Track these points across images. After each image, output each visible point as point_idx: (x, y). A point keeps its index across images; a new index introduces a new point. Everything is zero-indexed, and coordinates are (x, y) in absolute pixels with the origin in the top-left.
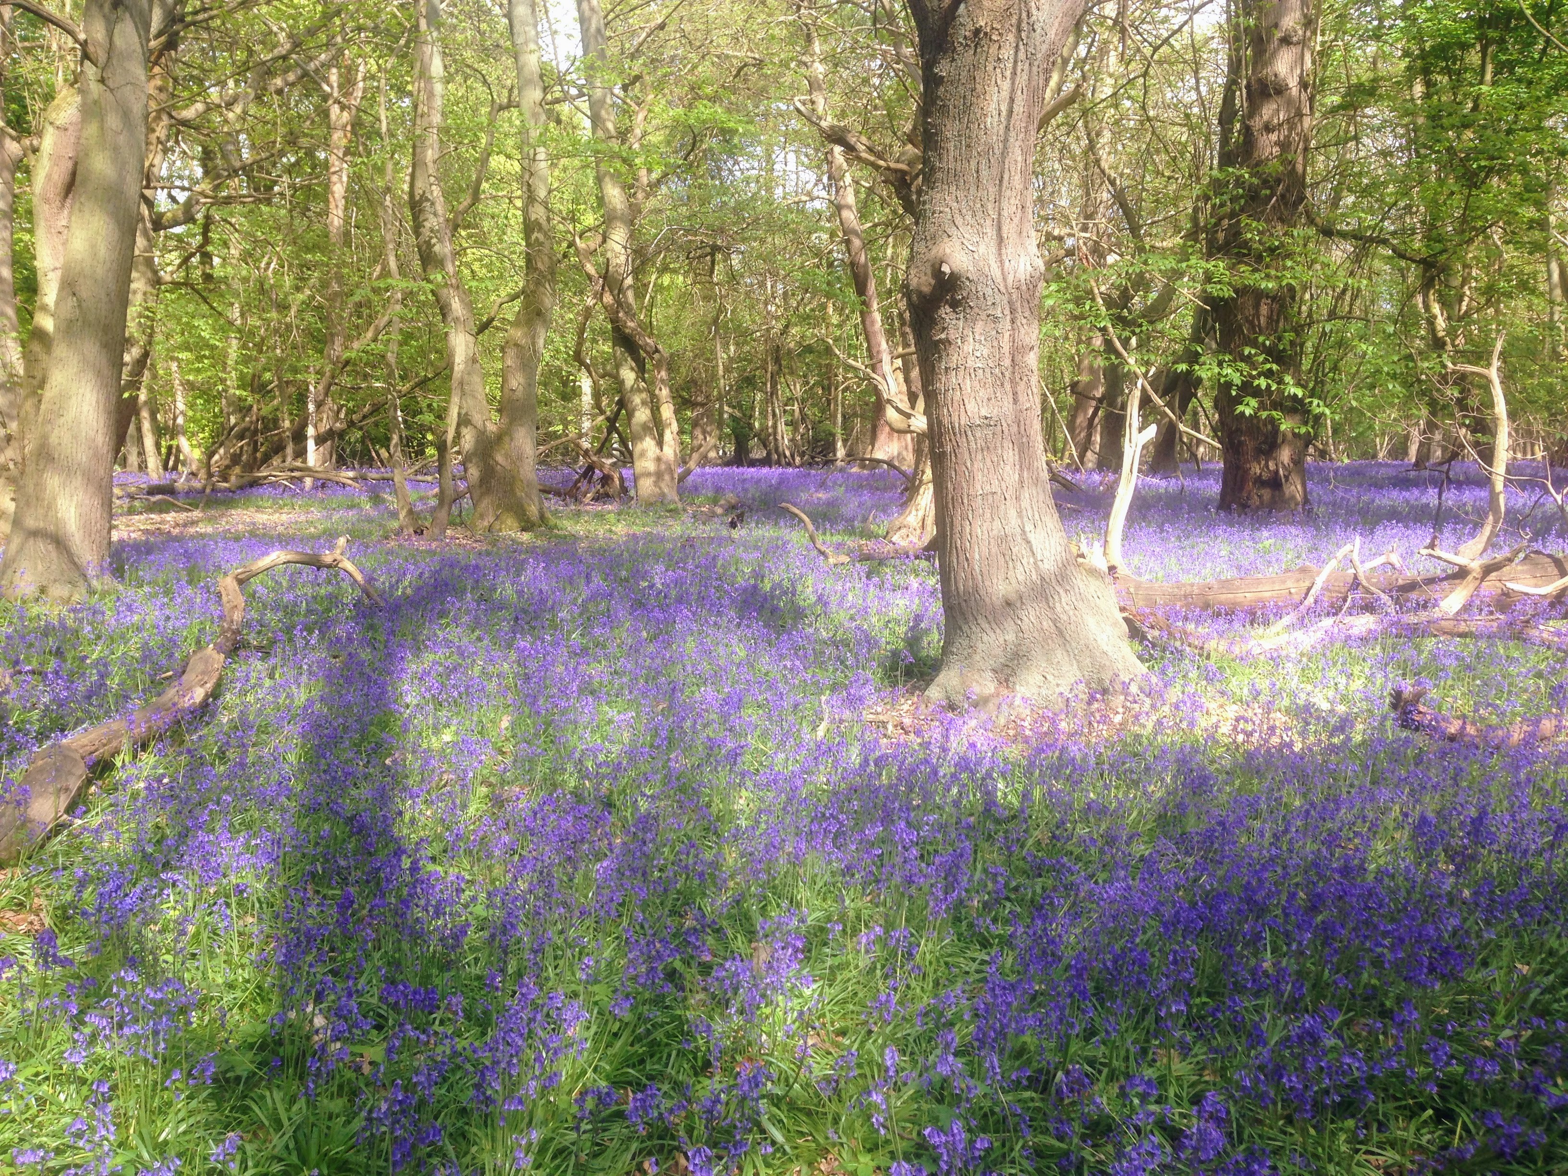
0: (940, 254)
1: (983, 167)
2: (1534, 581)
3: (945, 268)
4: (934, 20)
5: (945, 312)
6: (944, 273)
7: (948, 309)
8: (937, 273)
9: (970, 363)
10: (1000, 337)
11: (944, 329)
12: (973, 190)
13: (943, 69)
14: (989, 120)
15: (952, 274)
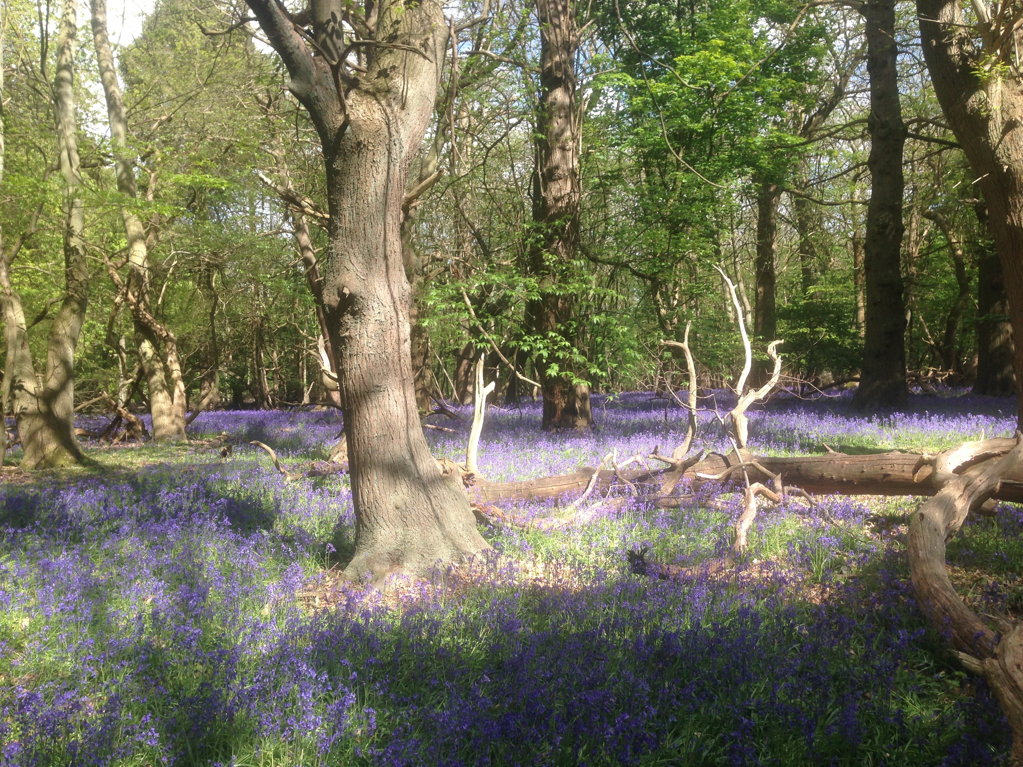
0: (342, 282)
1: (368, 226)
2: (712, 471)
3: (346, 291)
4: (331, 136)
5: (348, 318)
6: (345, 294)
7: (350, 316)
8: (341, 294)
9: (365, 351)
10: (384, 334)
11: (347, 329)
12: (362, 241)
13: (338, 165)
14: (370, 198)
15: (351, 294)
